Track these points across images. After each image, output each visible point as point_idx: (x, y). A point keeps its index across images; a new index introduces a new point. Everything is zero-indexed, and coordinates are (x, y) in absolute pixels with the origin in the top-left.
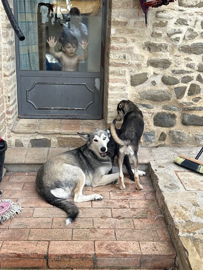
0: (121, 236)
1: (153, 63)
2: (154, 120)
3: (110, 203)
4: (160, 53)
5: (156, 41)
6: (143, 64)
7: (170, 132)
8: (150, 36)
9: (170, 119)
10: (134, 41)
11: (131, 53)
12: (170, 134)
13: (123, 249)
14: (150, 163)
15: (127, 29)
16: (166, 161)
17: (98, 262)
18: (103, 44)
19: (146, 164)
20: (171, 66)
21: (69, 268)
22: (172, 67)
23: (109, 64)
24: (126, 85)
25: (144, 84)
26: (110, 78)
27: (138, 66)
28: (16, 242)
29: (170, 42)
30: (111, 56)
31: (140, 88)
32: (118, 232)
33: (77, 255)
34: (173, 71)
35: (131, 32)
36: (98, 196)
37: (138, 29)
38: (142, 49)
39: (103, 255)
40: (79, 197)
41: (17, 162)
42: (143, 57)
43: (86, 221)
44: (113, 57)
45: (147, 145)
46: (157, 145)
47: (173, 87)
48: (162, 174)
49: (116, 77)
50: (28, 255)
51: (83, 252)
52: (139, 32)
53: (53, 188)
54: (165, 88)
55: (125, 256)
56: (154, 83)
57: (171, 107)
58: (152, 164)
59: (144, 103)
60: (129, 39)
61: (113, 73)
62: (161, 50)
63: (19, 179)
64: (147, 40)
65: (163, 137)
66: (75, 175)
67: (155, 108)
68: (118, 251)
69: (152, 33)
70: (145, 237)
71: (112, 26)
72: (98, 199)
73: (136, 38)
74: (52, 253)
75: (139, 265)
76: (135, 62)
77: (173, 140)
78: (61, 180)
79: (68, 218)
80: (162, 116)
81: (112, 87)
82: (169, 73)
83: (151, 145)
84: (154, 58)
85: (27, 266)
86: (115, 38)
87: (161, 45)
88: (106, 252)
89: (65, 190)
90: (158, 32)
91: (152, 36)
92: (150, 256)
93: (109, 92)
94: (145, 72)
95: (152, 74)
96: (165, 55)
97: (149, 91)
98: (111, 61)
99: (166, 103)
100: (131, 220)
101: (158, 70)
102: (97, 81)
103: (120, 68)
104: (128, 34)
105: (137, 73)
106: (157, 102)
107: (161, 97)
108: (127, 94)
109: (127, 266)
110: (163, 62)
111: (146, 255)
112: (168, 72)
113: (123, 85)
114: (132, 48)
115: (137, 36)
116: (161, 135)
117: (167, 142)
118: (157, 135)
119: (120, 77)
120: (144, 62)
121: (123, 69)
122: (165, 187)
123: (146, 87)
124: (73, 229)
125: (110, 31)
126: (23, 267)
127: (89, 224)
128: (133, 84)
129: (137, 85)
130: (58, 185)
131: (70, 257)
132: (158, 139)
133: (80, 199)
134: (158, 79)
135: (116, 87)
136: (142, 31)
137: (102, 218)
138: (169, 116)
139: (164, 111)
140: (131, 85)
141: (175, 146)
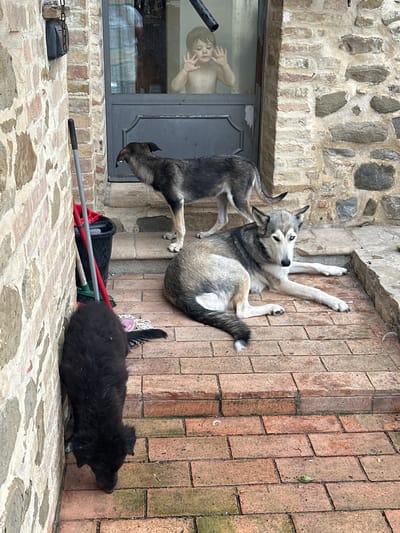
0: (332, 365)
1: (356, 75)
2: (356, 178)
3: (299, 317)
4: (369, 55)
5: (362, 33)
6: (338, 76)
7: (384, 198)
8: (351, 23)
9: (383, 176)
10: (323, 34)
11: (317, 57)
12: (385, 202)
13: (342, 383)
14: (354, 252)
15: (311, 13)
16: (383, 248)
17: (303, 405)
18: (261, 41)
19: (346, 255)
20: (388, 78)
21: (256, 415)
22: (390, 80)
23: (277, 78)
24: (307, 115)
25: (340, 113)
26: (279, 103)
27: (331, 79)
28: (163, 377)
29: (386, 35)
30: (283, 63)
31: (332, 119)
32: (326, 360)
33: (268, 393)
34: (392, 88)
35: (319, 17)
36: (277, 308)
37: (331, 12)
38: (336, 49)
39: (310, 393)
40: (246, 309)
41: (123, 256)
42: (339, 62)
43: (268, 345)
44: (287, 64)
45: (341, 223)
46: (360, 223)
47: (390, 116)
48: (382, 268)
49: (289, 101)
50: (188, 395)
51: (278, 388)
52: (332, 17)
53: (198, 293)
54: (376, 118)
55: (348, 393)
56: (356, 110)
57: (387, 153)
58: (360, 253)
59: (338, 147)
60: (314, 31)
61: (285, 93)
62: (370, 50)
63: (130, 285)
64: (347, 32)
65: (371, 207)
66: (234, 272)
67: (357, 155)
68: (335, 386)
69: (356, 20)
70: (373, 365)
71: (285, 8)
72: (278, 312)
73: (326, 29)
74: (228, 391)
75: (369, 408)
76: (324, 72)
77: (389, 213)
78: (211, 280)
79: (235, 341)
80: (370, 171)
81: (282, 118)
82: (384, 92)
83: (349, 224)
84: (357, 64)
85: (186, 413)
86: (290, 30)
87: (371, 41)
88: (316, 388)
89: (219, 295)
90: (366, 18)
91: (355, 24)
92: (389, 392)
93: (278, 129)
94: (342, 90)
95: (354, 93)
96: (376, 59)
97: (347, 125)
98: (281, 71)
99: (377, 146)
100: (342, 342)
101: (364, 87)
102: (249, 111)
103: (297, 84)
104: (314, 21)
105: (327, 92)
106: (361, 145)
107: (369, 134)
108: (309, 131)
109: (351, 410)
110: (374, 72)
111: (382, 391)
112: (382, 90)
113: (302, 115)
114: (319, 47)
115: (328, 25)
116: (367, 204)
117: (377, 217)
118: (362, 204)
119: (297, 102)
120: (341, 72)
121: (304, 86)
122: (394, 287)
123: (344, 117)
124: (249, 357)
125: (282, 16)
126: (180, 414)
127: (275, 350)
128: (320, 112)
129: (327, 114)
130: (207, 287)
131: (257, 396)
132: (362, 212)
133: (247, 312)
134: (364, 104)
135: (290, 119)
136: (338, 16)
137: (292, 340)
138: (383, 170)
139: (373, 160)
140: (317, 115)
141: (392, 224)
